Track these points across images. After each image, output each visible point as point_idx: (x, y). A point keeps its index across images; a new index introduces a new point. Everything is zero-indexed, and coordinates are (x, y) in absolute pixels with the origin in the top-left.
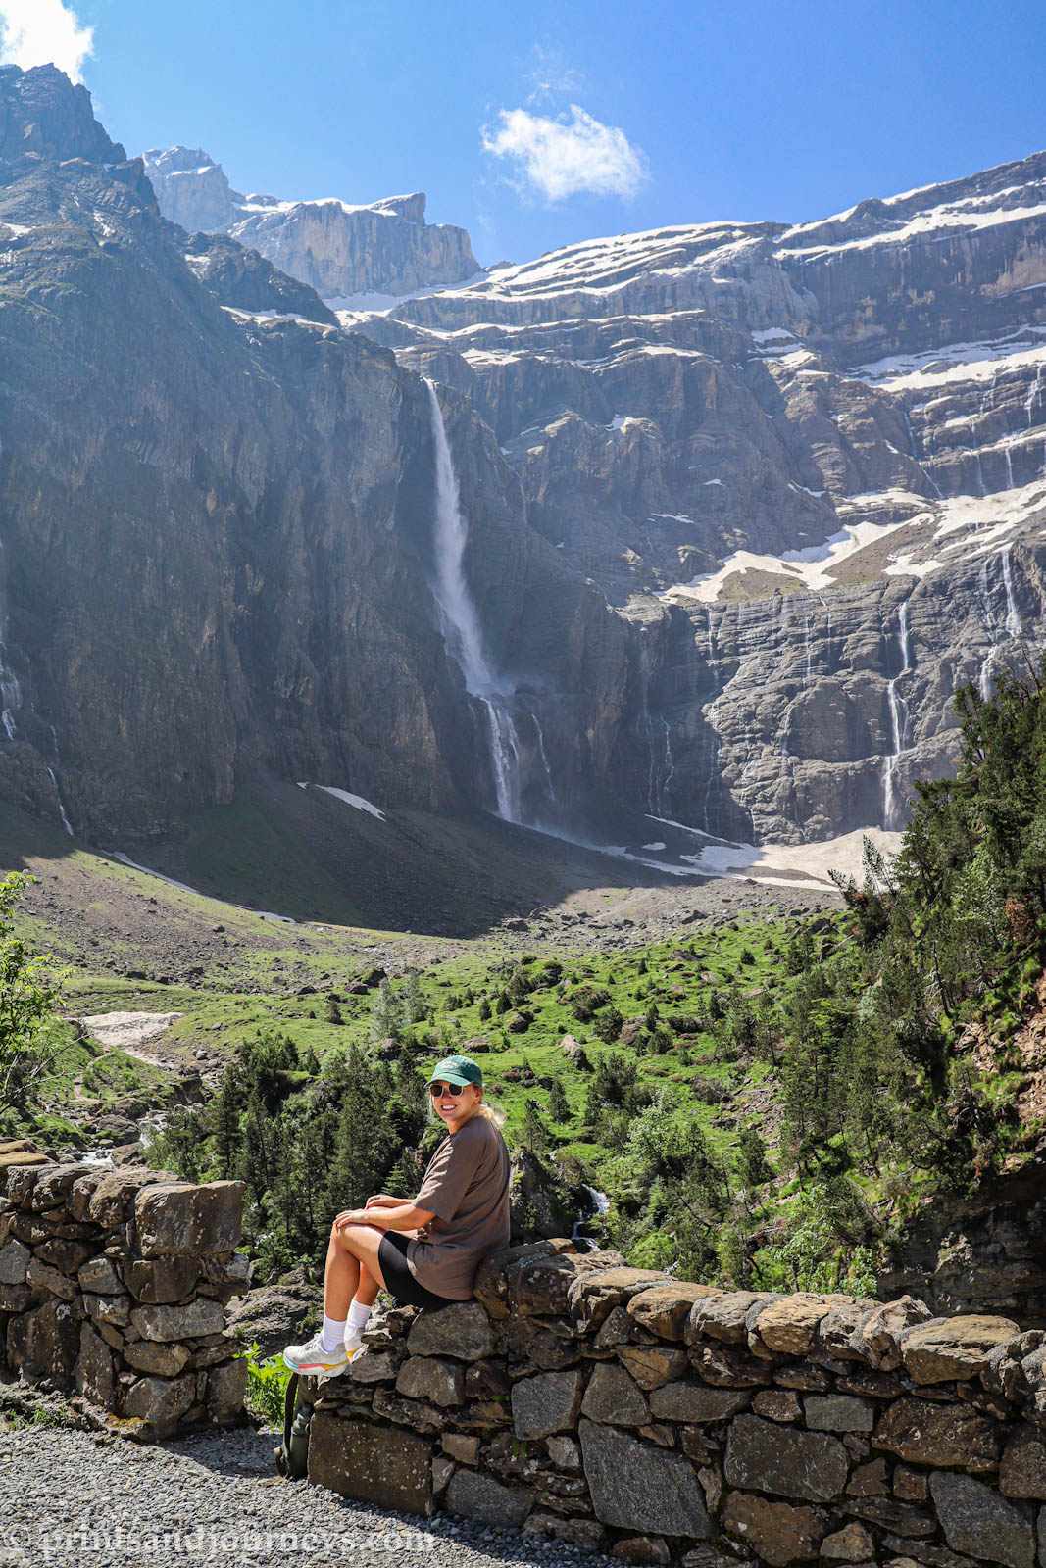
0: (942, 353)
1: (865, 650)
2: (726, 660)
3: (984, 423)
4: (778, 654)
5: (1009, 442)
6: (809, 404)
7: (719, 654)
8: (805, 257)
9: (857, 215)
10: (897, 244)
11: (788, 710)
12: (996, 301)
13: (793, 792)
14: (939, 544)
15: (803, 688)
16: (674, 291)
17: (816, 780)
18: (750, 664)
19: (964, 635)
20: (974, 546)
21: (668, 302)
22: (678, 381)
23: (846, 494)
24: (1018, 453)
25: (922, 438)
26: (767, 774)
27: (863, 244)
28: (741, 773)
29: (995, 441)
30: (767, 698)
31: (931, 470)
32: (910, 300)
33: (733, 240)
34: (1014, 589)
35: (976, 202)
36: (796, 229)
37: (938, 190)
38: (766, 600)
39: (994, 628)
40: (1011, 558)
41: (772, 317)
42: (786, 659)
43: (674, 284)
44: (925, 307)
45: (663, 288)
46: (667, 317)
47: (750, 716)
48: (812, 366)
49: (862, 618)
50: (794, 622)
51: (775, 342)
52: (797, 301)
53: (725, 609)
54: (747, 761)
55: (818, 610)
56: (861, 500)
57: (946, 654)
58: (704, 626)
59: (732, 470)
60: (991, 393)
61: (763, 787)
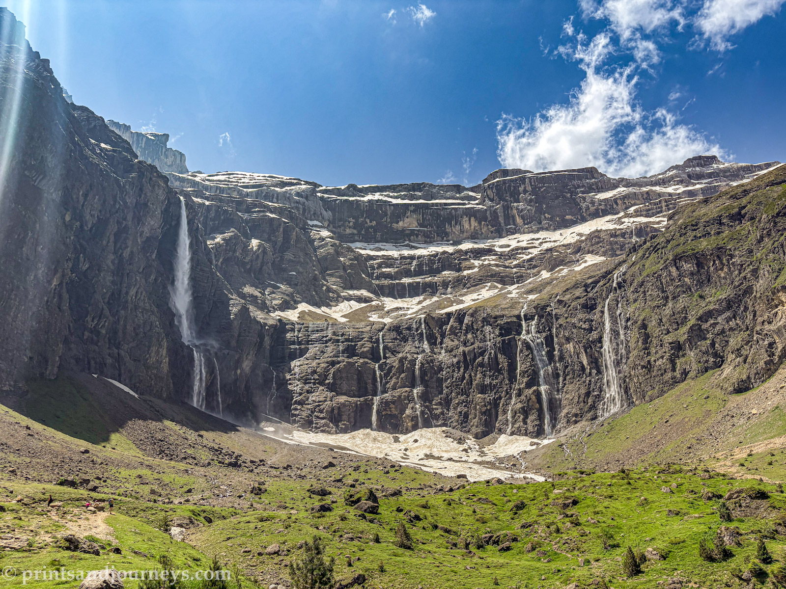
0: (377, 245)
1: (365, 349)
2: (303, 347)
3: (397, 272)
4: (326, 347)
5: (406, 281)
6: (332, 251)
7: (300, 343)
8: (329, 198)
9: (348, 188)
10: (363, 201)
11: (332, 371)
12: (398, 230)
13: (333, 409)
14: (388, 312)
15: (339, 362)
16: (278, 196)
17: (344, 405)
18: (313, 350)
19: (407, 348)
20: (405, 315)
21: (275, 200)
22: (281, 229)
23: (344, 289)
24: (409, 284)
25: (374, 273)
26: (321, 399)
27: (351, 199)
28: (308, 399)
29: (400, 279)
30: (322, 365)
31: (378, 285)
32: (367, 223)
33: (301, 184)
34: (426, 333)
35: (391, 194)
36: (324, 188)
37: (377, 187)
38: (321, 323)
39: (419, 347)
40: (425, 321)
41: (315, 216)
42: (330, 349)
43: (278, 194)
44: (372, 227)
45: (273, 195)
46: (276, 205)
47: (314, 372)
48: (332, 238)
49: (364, 336)
50: (334, 334)
51: (316, 226)
52: (324, 213)
53: (303, 324)
54: (312, 392)
55: (345, 330)
56: (351, 292)
57: (400, 355)
58: (293, 330)
59: (301, 270)
60: (399, 262)
61: (319, 406)
